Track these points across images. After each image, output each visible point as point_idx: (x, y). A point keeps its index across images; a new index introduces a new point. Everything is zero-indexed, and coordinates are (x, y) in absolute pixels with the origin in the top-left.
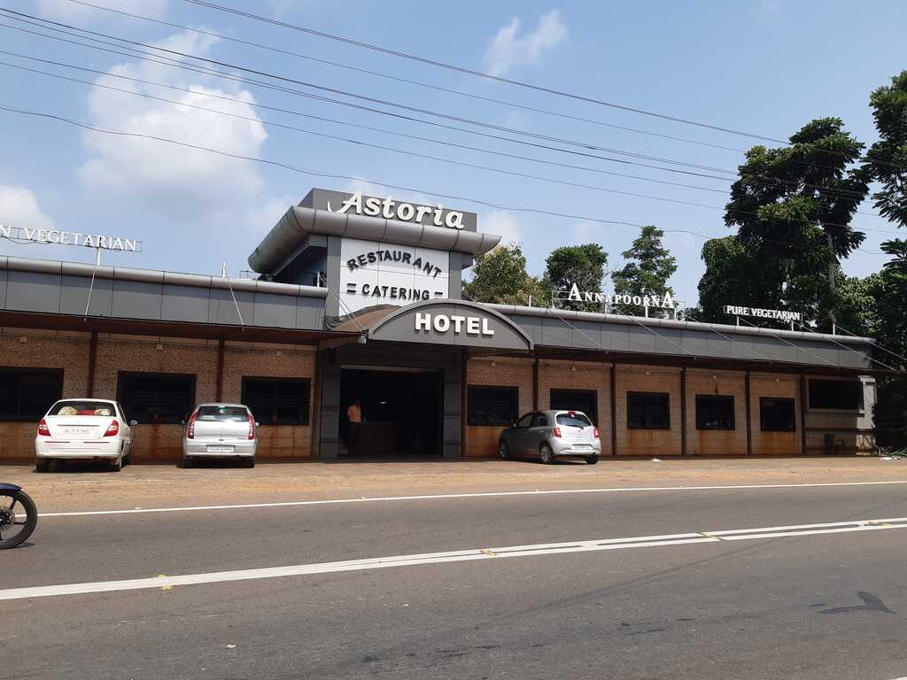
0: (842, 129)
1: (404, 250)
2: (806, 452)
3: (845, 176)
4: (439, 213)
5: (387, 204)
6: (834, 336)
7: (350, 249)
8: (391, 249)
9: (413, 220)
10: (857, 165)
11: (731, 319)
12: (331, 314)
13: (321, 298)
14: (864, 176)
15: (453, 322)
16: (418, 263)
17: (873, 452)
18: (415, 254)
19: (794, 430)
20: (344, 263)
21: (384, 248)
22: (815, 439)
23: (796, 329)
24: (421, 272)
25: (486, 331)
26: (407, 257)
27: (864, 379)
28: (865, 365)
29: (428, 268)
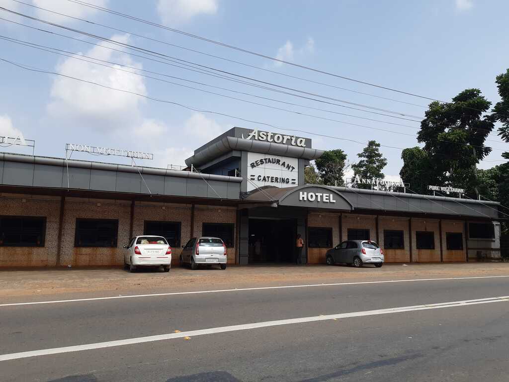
0: (480, 95)
1: (277, 158)
2: (468, 260)
3: (482, 119)
4: (294, 139)
5: (270, 135)
6: (479, 201)
7: (252, 158)
8: (271, 157)
9: (282, 143)
10: (489, 112)
11: (431, 192)
12: (243, 191)
13: (240, 182)
14: (492, 119)
15: (317, 196)
16: (284, 164)
17: (500, 260)
18: (283, 160)
19: (462, 249)
20: (249, 165)
21: (268, 157)
22: (472, 254)
23: (462, 197)
24: (285, 169)
25: (332, 201)
27: (495, 223)
28: (496, 216)
29: (288, 167)
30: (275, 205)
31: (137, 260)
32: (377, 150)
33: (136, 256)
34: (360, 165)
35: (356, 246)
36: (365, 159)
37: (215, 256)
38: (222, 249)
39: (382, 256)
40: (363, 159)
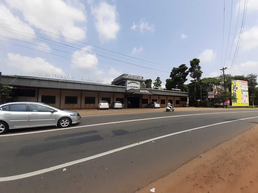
0: (186, 66)
1: (134, 81)
2: (181, 107)
3: (186, 72)
4: (139, 77)
5: (133, 76)
6: (184, 92)
7: (128, 81)
8: (133, 81)
9: (136, 78)
10: (187, 70)
11: (172, 90)
12: (126, 90)
13: (125, 88)
14: (188, 72)
15: (144, 91)
16: (136, 83)
17: (188, 107)
18: (136, 82)
19: (179, 104)
20: (128, 83)
21: (132, 81)
22: (182, 105)
23: (180, 91)
24: (136, 84)
25: (148, 92)
26: (135, 82)
27: (188, 98)
28: (188, 96)
29: (137, 84)
30: (134, 93)
31: (101, 107)
32: (159, 79)
33: (100, 106)
34: (155, 83)
35: (154, 103)
36: (157, 81)
37: (119, 106)
38: (121, 104)
39: (160, 106)
40: (156, 81)
